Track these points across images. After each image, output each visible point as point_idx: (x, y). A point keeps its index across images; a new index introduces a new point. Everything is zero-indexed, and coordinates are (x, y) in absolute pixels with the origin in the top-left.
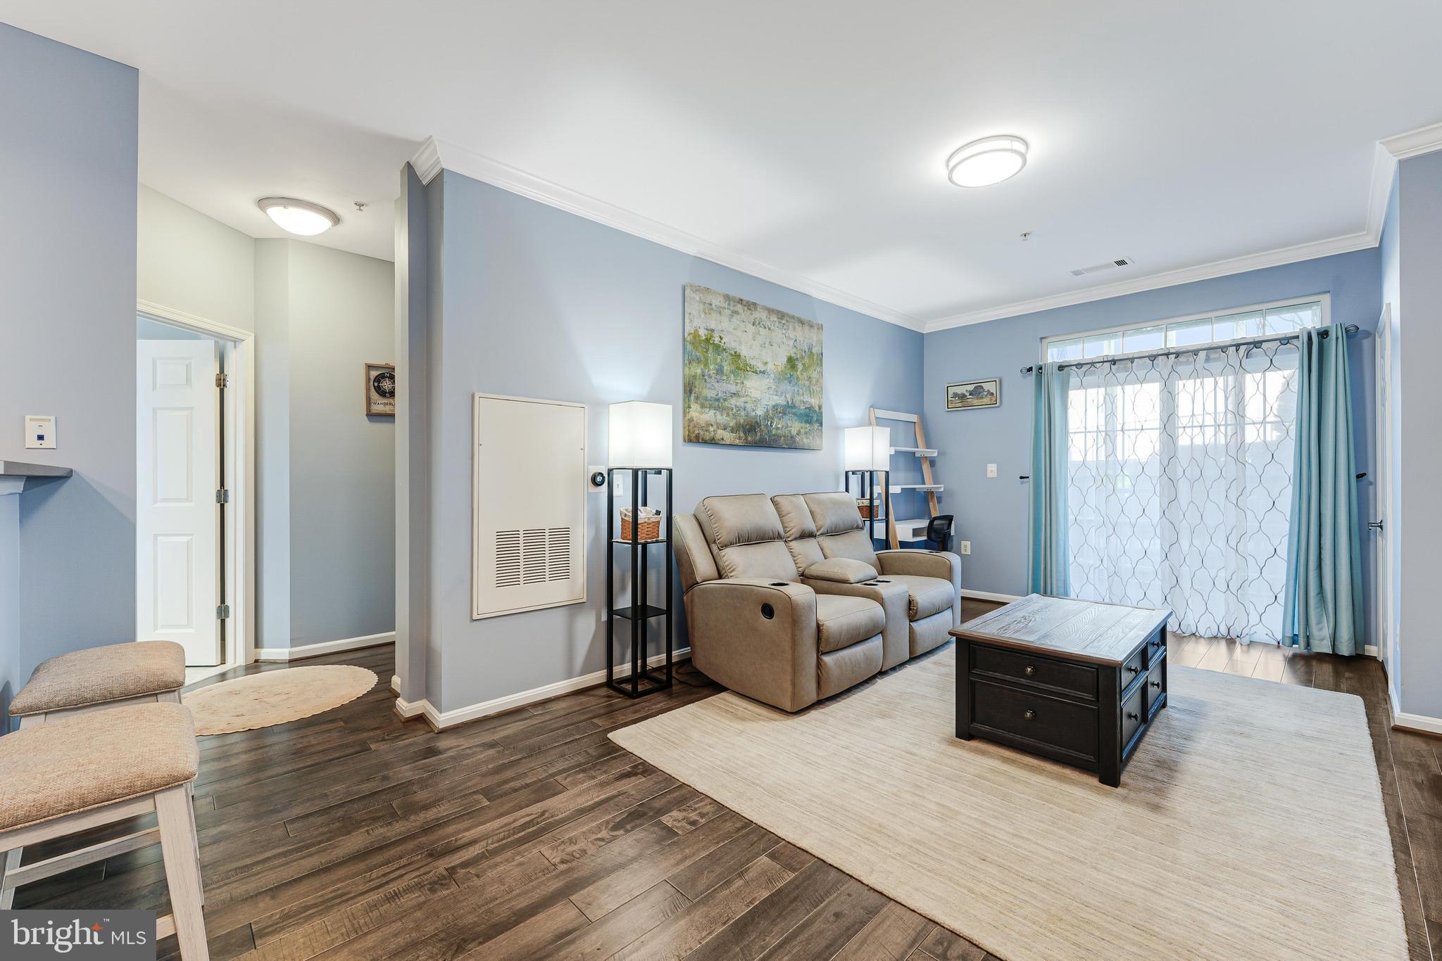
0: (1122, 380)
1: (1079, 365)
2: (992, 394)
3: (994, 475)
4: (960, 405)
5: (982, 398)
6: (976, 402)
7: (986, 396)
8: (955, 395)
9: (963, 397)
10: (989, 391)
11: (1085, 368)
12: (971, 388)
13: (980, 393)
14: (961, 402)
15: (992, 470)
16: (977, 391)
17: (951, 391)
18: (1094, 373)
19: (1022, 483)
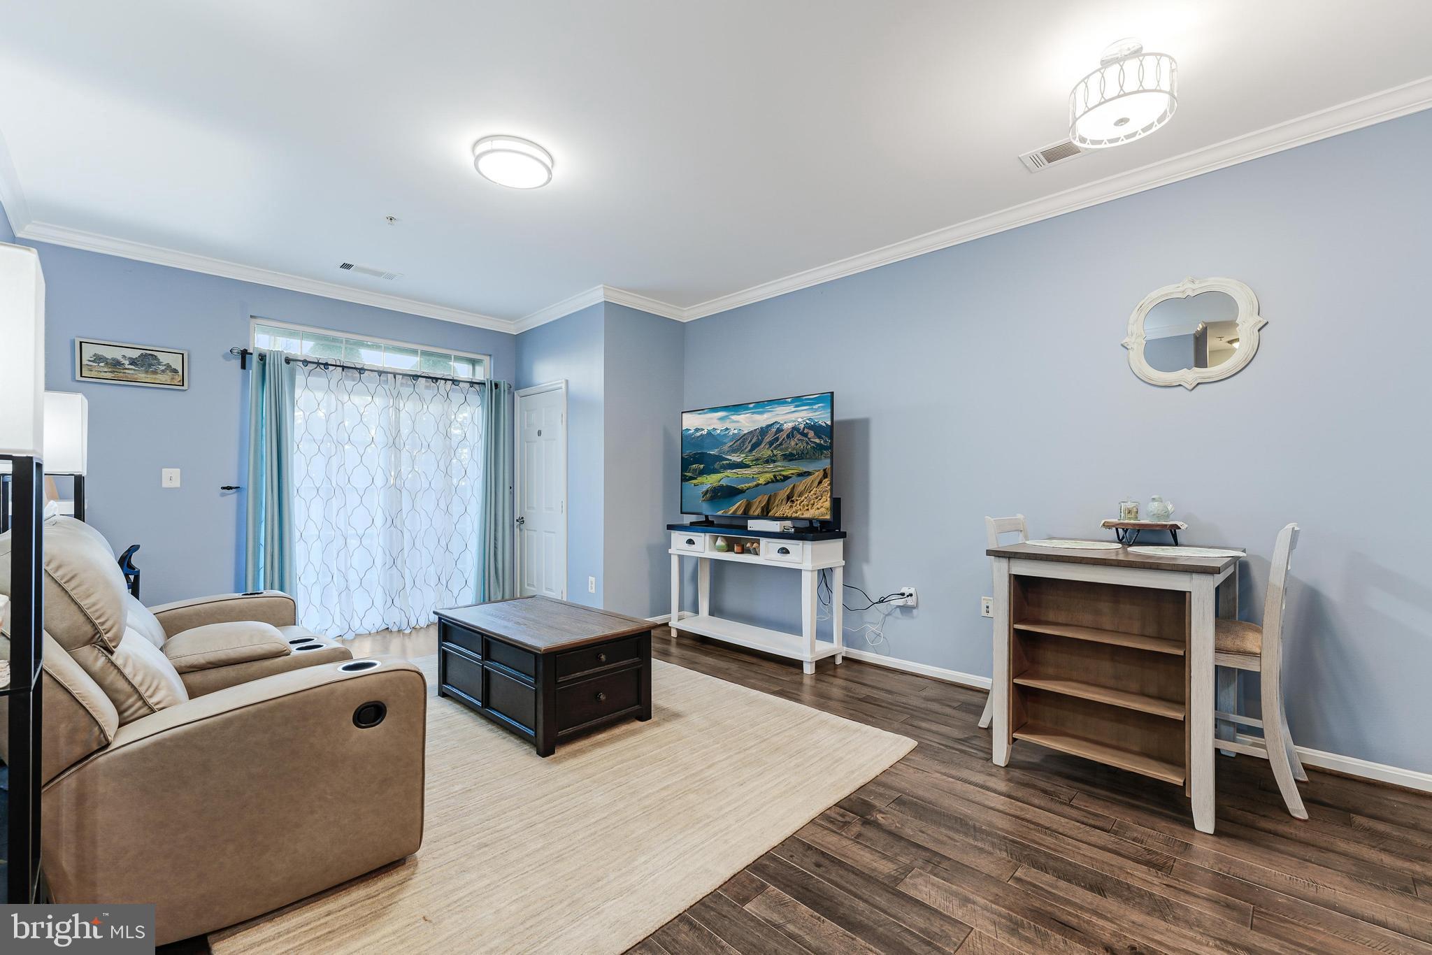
0: (349, 389)
1: (306, 363)
2: (175, 371)
3: (176, 483)
4: (109, 375)
5: (155, 372)
6: (142, 376)
7: (163, 371)
8: (98, 359)
9: (116, 364)
10: (168, 366)
11: (311, 367)
12: (135, 354)
13: (150, 365)
14: (110, 372)
15: (171, 478)
16: (147, 361)
17: (89, 352)
18: (319, 375)
19: (223, 495)
